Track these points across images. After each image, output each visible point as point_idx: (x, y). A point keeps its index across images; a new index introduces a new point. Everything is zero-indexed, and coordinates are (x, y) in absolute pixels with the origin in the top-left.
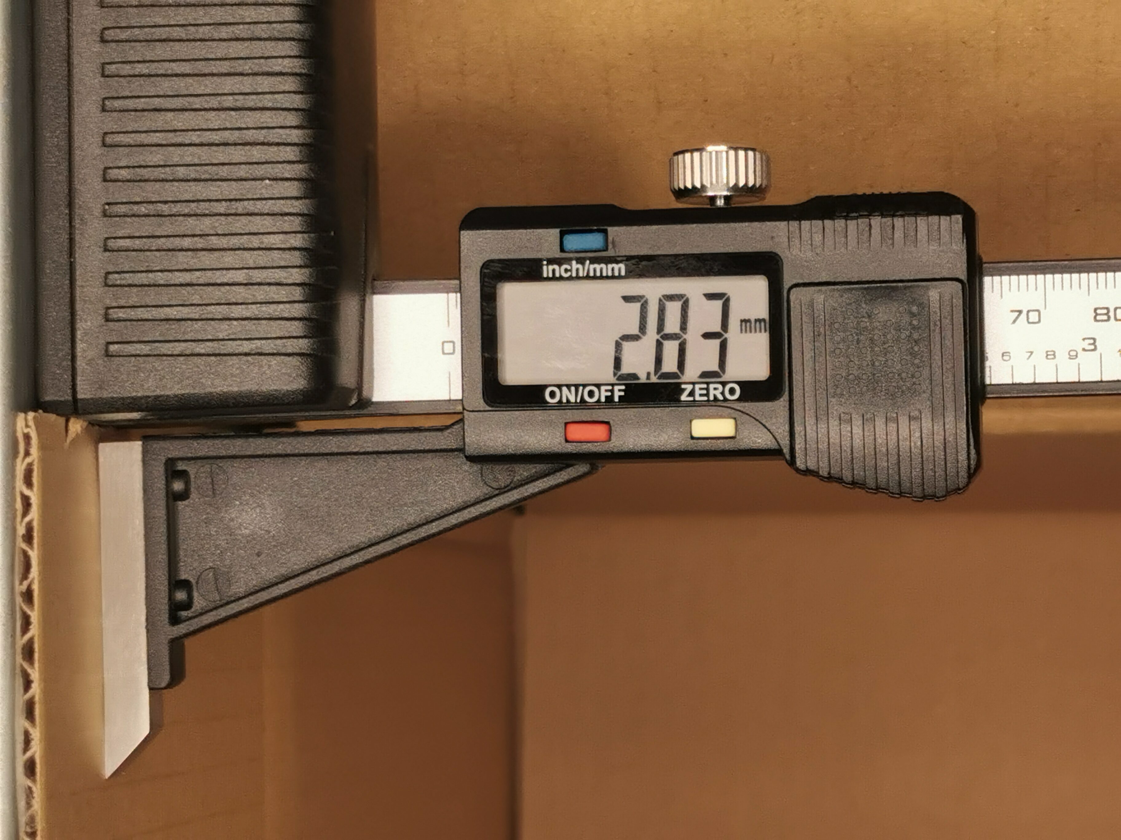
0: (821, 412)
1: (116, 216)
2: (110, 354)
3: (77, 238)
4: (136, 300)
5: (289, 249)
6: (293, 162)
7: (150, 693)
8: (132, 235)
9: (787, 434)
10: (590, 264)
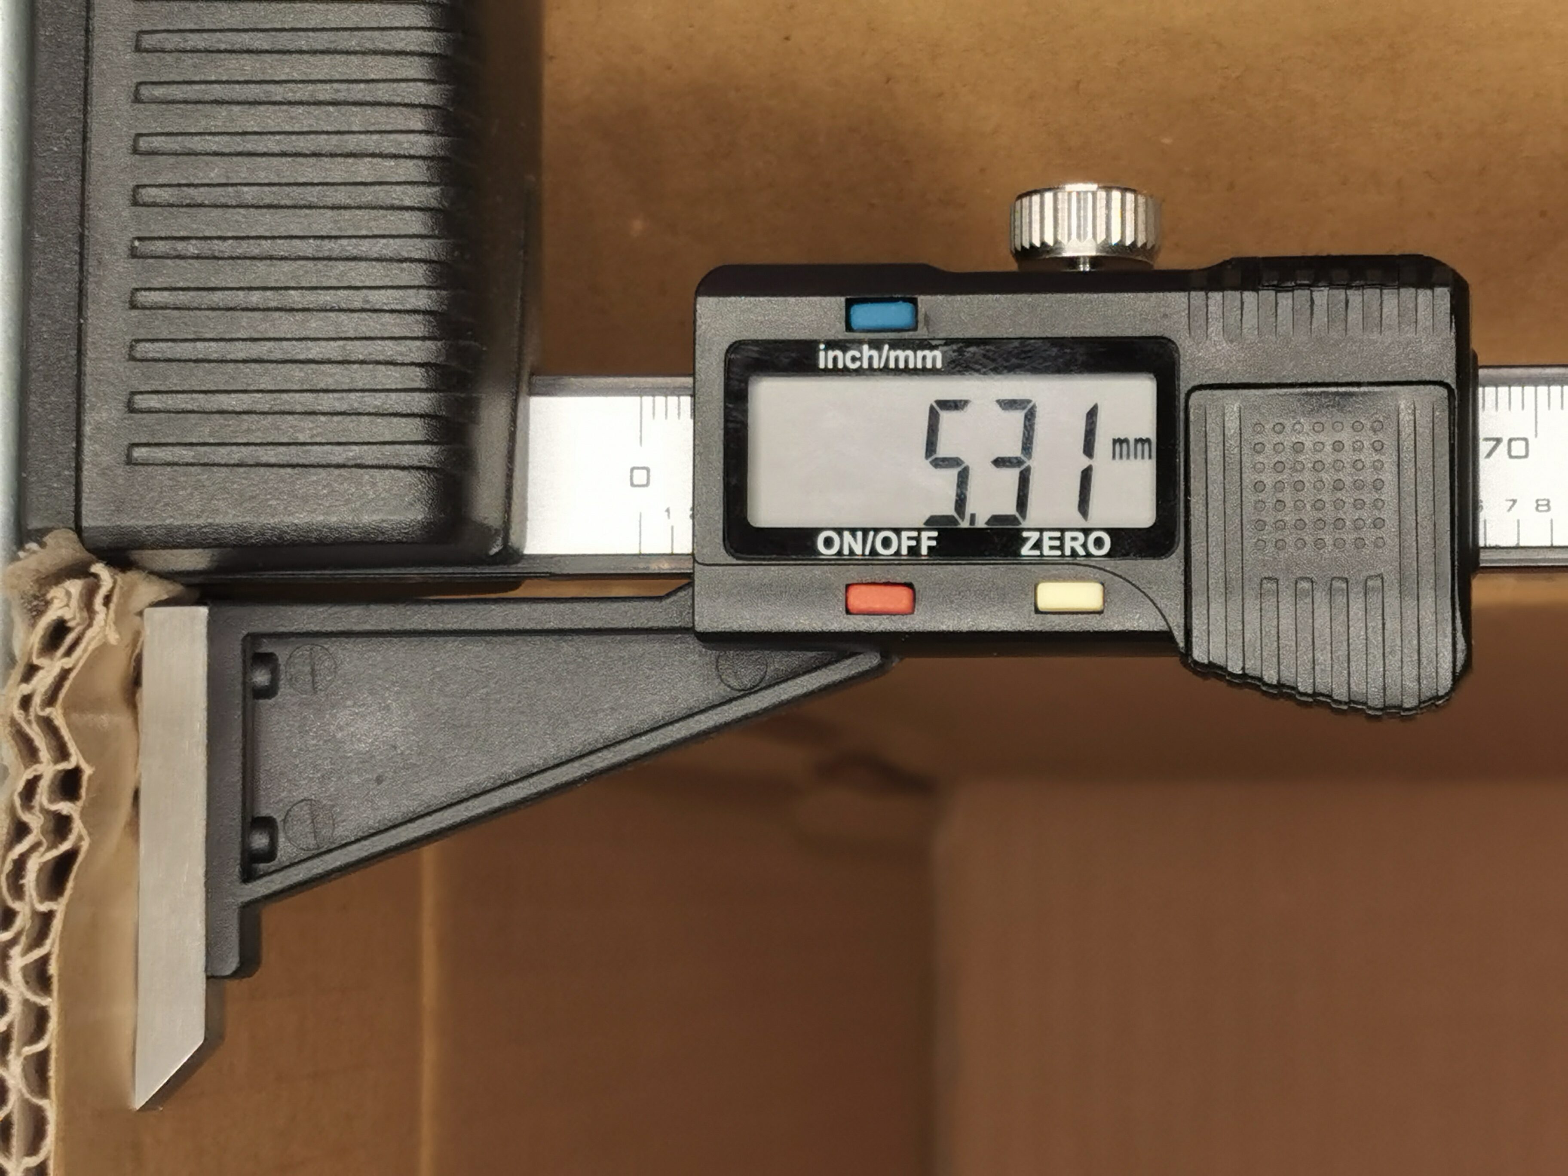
0: (1232, 576)
1: (151, 257)
2: (134, 462)
3: (91, 287)
4: (175, 381)
5: (408, 312)
6: (417, 184)
7: (207, 984)
8: (173, 285)
9: (1180, 609)
10: (890, 349)
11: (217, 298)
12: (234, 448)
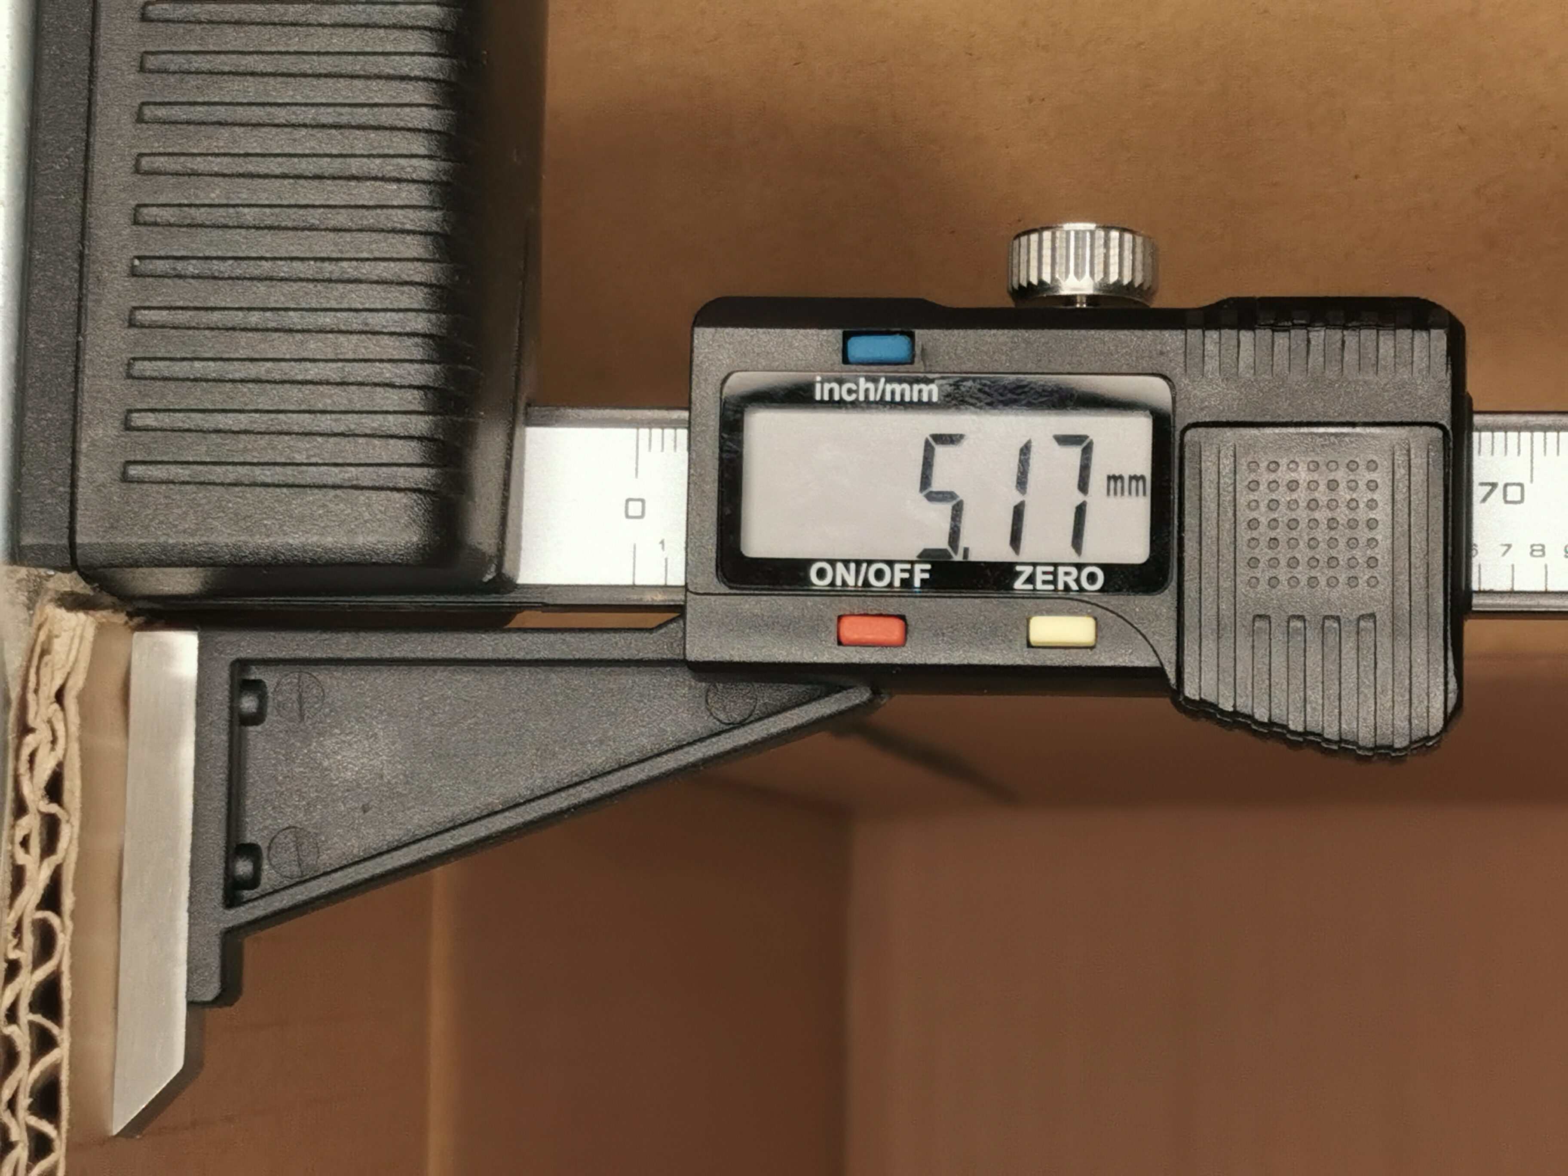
1: (151, 276)
2: (129, 479)
3: (90, 305)
4: (172, 399)
8: (171, 305)
9: (1172, 646)
10: (887, 382)
11: (215, 317)
12: (230, 468)
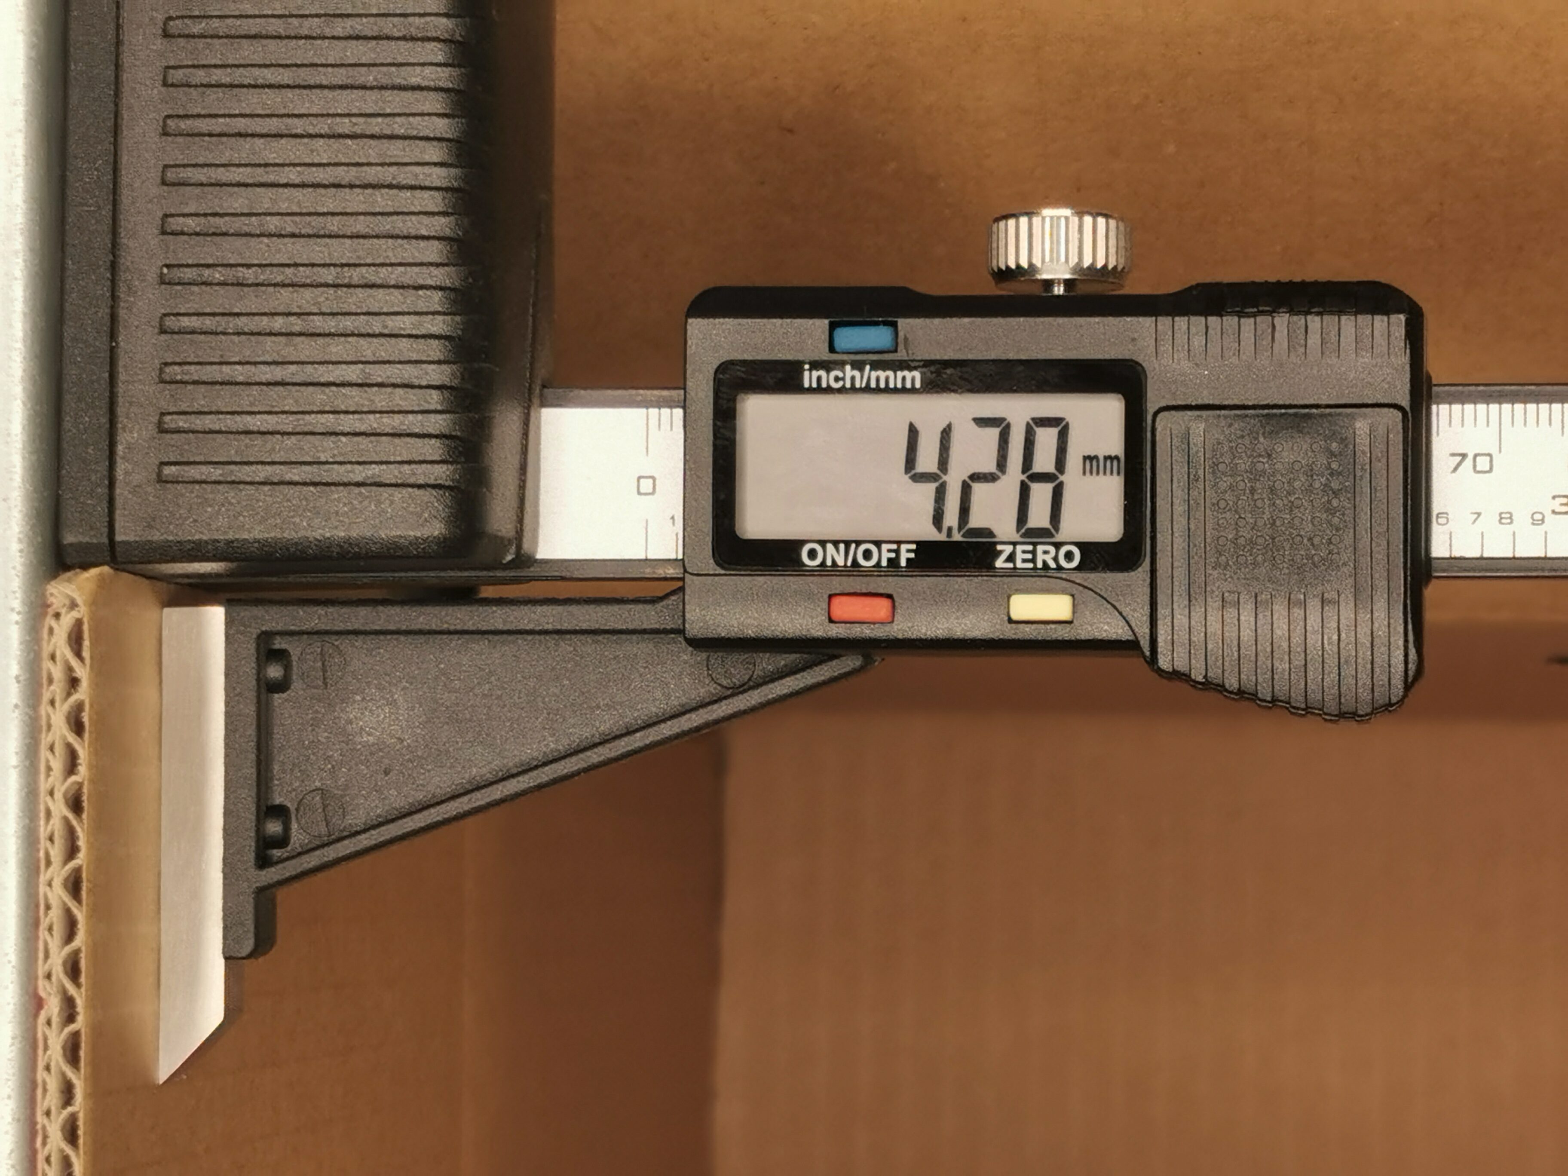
0: (1194, 589)
1: (179, 284)
2: (164, 479)
3: (122, 313)
4: (203, 402)
5: (424, 336)
6: (433, 214)
7: (226, 965)
8: (201, 311)
9: (1146, 619)
10: (871, 370)
11: (242, 323)
12: (259, 466)
